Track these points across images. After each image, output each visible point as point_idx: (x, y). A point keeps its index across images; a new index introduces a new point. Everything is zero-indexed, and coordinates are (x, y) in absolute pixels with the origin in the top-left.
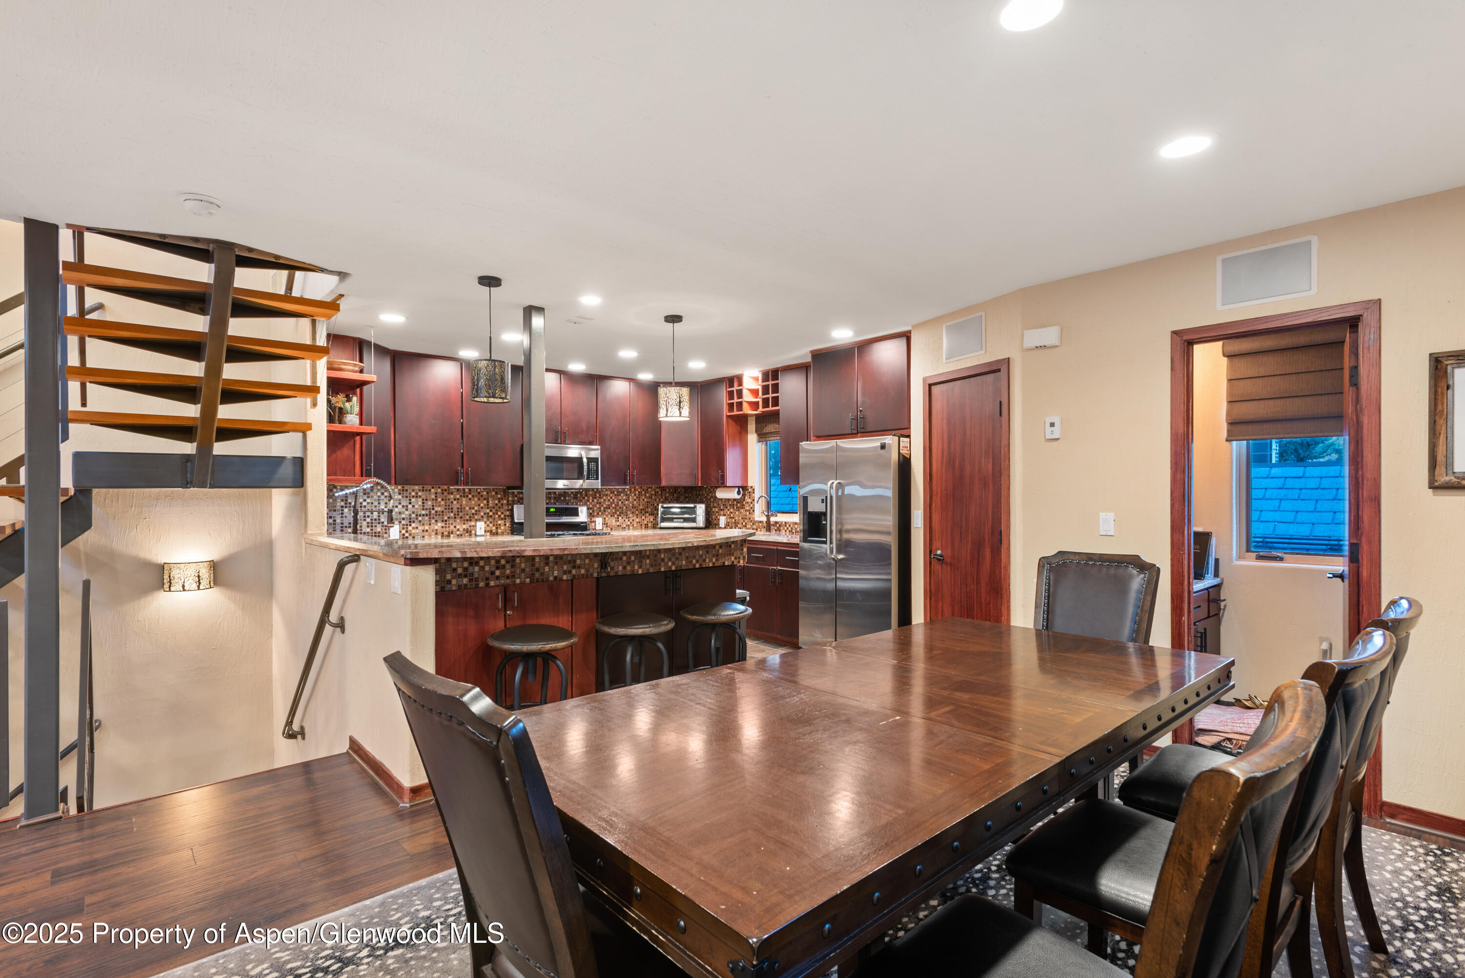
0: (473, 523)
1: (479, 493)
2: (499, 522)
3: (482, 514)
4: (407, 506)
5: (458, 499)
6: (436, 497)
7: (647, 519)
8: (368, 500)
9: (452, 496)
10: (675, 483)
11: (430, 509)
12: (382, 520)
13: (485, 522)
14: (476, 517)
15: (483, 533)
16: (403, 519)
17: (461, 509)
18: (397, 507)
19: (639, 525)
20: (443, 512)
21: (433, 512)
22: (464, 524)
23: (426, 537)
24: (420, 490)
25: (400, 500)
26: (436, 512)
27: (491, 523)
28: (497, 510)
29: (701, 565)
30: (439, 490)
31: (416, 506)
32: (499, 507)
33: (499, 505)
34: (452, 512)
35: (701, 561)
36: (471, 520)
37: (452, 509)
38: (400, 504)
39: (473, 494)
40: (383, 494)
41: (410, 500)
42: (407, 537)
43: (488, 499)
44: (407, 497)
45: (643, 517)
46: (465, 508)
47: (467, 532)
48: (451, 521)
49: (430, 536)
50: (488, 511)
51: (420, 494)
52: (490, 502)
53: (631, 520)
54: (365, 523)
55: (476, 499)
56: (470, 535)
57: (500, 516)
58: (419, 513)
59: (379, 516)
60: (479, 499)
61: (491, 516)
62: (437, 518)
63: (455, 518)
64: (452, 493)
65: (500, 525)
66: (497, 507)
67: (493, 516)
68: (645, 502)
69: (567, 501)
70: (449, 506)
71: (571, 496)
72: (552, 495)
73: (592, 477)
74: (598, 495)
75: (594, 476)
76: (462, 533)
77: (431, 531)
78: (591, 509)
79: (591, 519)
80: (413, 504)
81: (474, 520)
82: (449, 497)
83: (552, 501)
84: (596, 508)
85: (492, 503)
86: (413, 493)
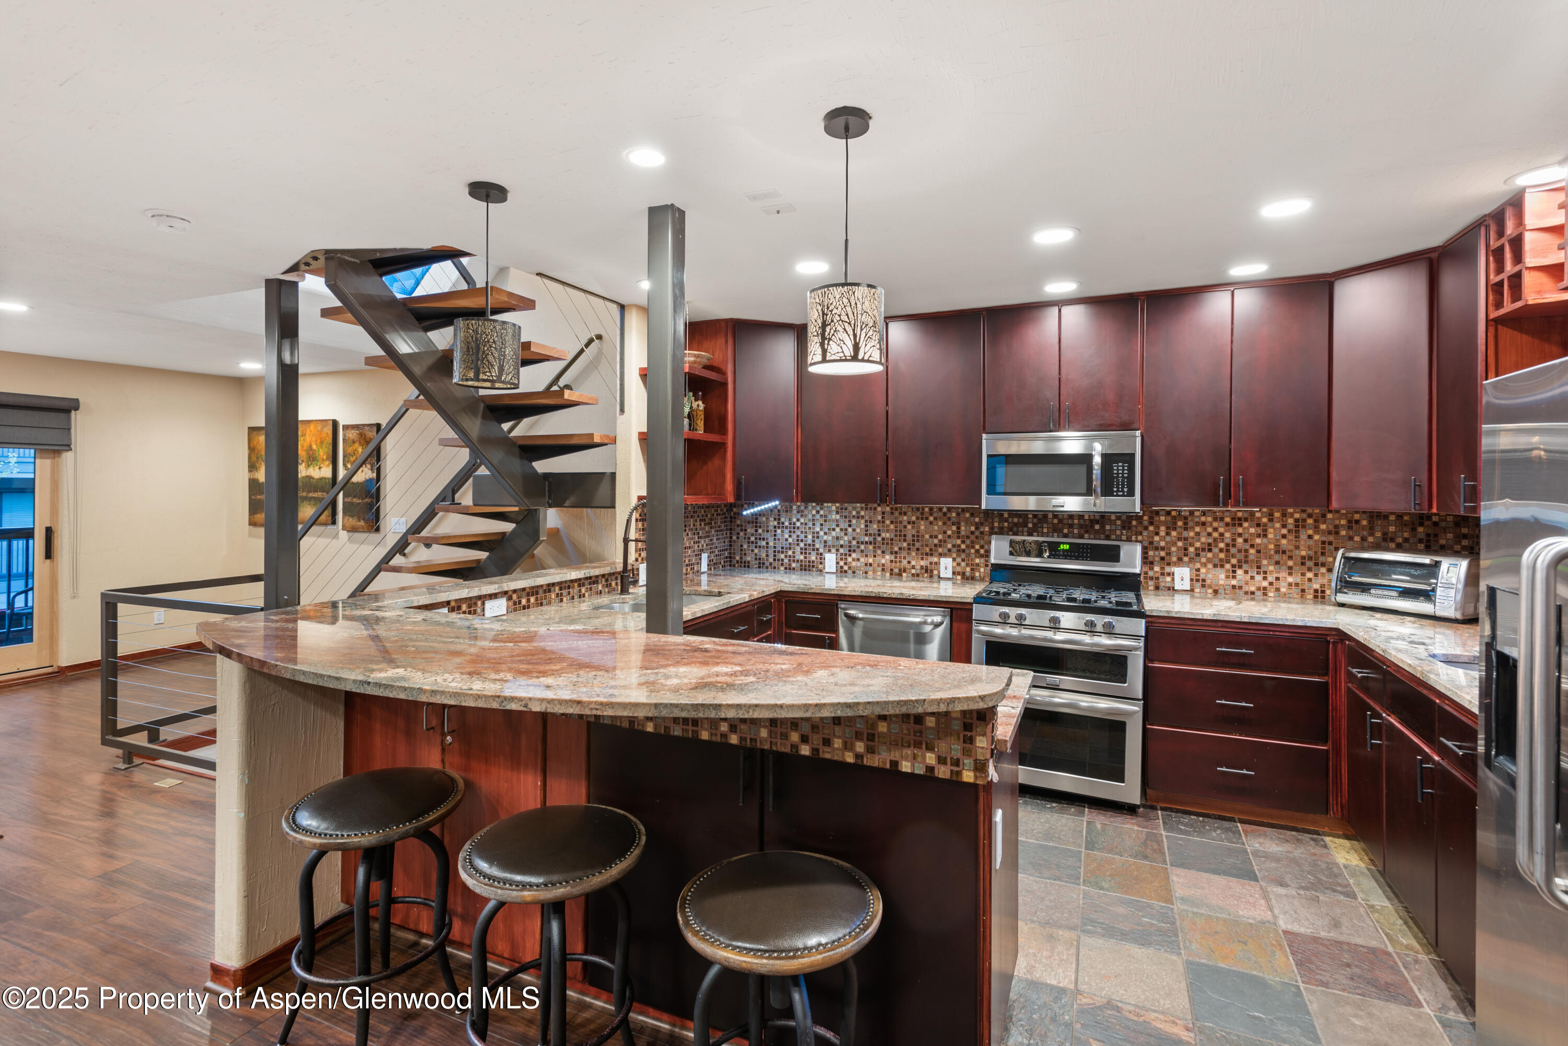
0: (935, 559)
1: (945, 514)
2: (977, 561)
3: (949, 546)
4: (846, 530)
5: (914, 523)
6: (883, 518)
8: (802, 520)
9: (905, 518)
10: (1363, 503)
11: (875, 535)
12: (817, 546)
13: (954, 560)
14: (940, 550)
15: (950, 575)
16: (842, 546)
17: (917, 537)
18: (834, 530)
19: (1295, 591)
20: (892, 540)
21: (879, 539)
22: (922, 559)
23: (870, 573)
24: (862, 508)
25: (837, 521)
26: (883, 539)
27: (963, 560)
28: (972, 542)
30: (888, 509)
31: (858, 530)
33: (977, 533)
34: (905, 540)
36: (932, 555)
37: (905, 536)
38: (838, 526)
39: (935, 515)
40: (818, 512)
41: (850, 521)
42: (846, 572)
43: (959, 523)
44: (846, 517)
45: (1310, 575)
46: (923, 536)
47: (926, 571)
48: (904, 554)
49: (874, 572)
50: (959, 542)
51: (862, 513)
52: (963, 528)
53: (1271, 578)
54: (798, 549)
55: (940, 523)
56: (931, 576)
57: (977, 551)
58: (861, 539)
59: (813, 541)
60: (944, 523)
61: (964, 551)
62: (884, 547)
63: (909, 549)
64: (905, 514)
65: (978, 565)
66: (973, 537)
67: (967, 551)
68: (1316, 541)
69: (1107, 533)
70: (901, 531)
71: (1116, 525)
72: (1076, 521)
73: (1118, 491)
74: (1180, 523)
75: (1123, 488)
76: (918, 572)
77: (876, 565)
78: (1163, 549)
79: (1162, 568)
80: (854, 527)
81: (937, 554)
82: (901, 519)
83: (1076, 531)
84: (1174, 549)
85: (966, 530)
86: (854, 513)
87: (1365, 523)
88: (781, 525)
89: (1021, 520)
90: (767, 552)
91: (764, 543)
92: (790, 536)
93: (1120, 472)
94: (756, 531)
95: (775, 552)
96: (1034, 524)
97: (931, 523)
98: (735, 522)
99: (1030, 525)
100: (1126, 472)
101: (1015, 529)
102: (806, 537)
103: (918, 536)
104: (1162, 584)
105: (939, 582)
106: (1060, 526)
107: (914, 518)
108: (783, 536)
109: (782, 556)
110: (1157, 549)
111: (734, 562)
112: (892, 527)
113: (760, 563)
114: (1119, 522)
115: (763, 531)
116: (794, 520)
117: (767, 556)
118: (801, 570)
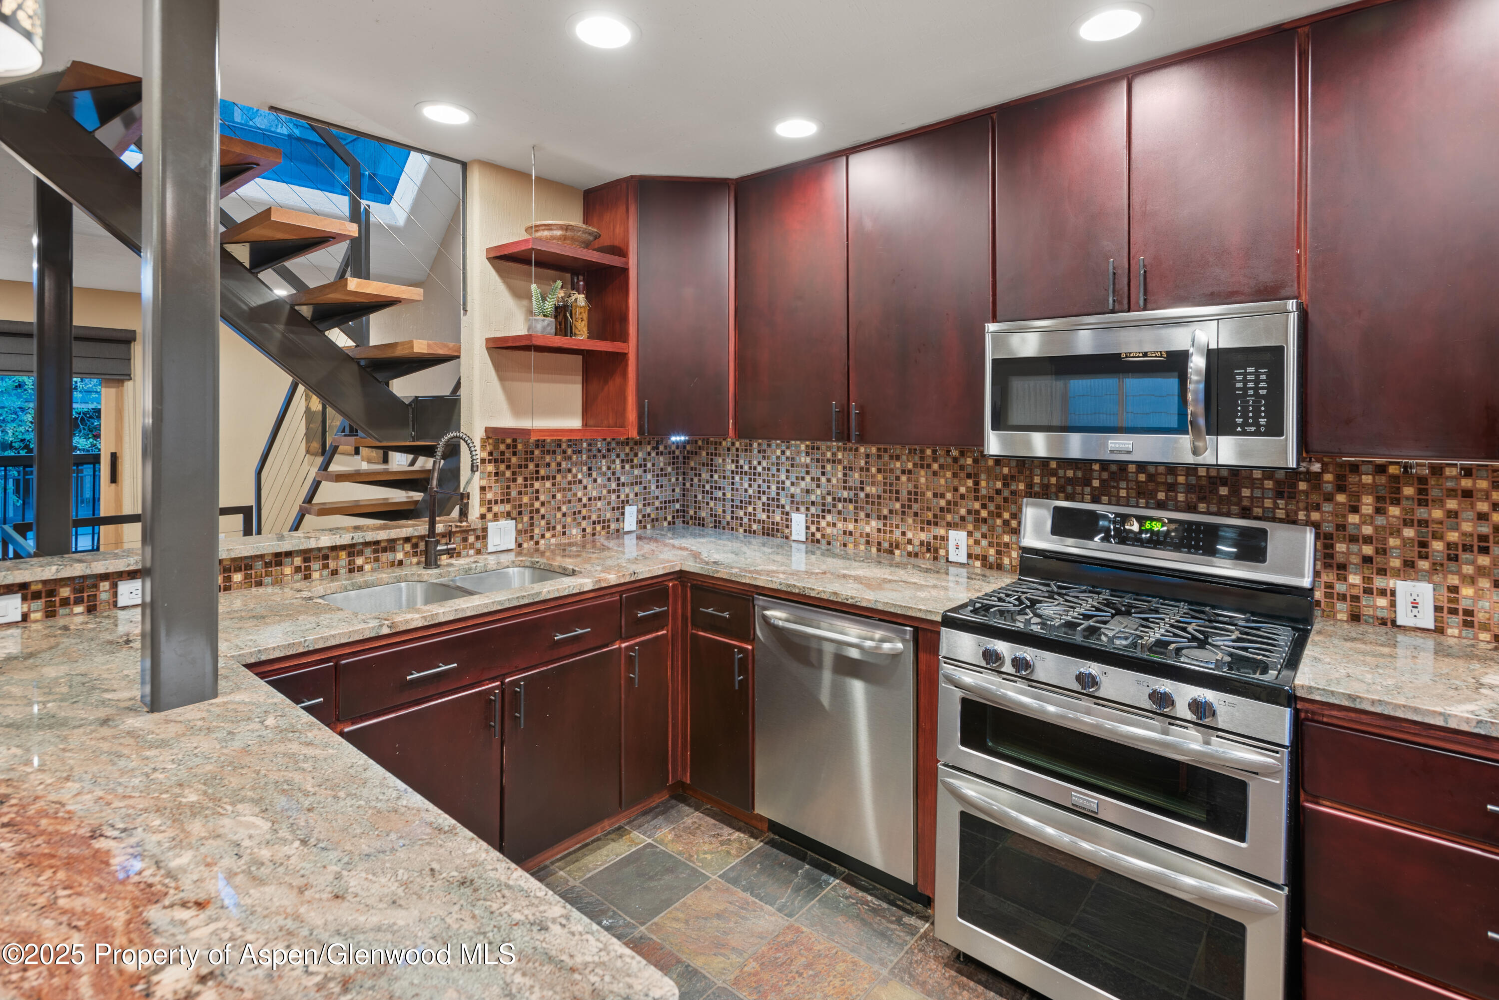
0: (942, 532)
1: (955, 460)
2: (1005, 539)
3: (963, 511)
4: (819, 479)
5: (910, 472)
6: (867, 463)
8: (764, 464)
9: (898, 464)
11: (856, 488)
12: (783, 501)
13: (970, 534)
14: (949, 517)
15: (963, 559)
16: (813, 503)
17: (915, 495)
18: (803, 479)
20: (879, 497)
21: (862, 495)
22: (922, 529)
23: (850, 551)
24: (838, 448)
25: (807, 466)
26: (867, 496)
27: (984, 536)
28: (998, 507)
30: (874, 450)
31: (834, 481)
34: (897, 499)
36: (936, 524)
37: (897, 492)
38: (808, 473)
39: (942, 461)
40: (783, 453)
41: (823, 467)
42: (818, 541)
43: (977, 476)
44: (818, 461)
46: (923, 494)
47: (929, 550)
48: (896, 520)
49: (856, 545)
51: (840, 456)
52: (983, 484)
54: (759, 504)
55: (949, 474)
56: (936, 562)
58: (839, 495)
59: (778, 494)
60: (955, 475)
61: (985, 521)
62: (868, 508)
63: (903, 513)
64: (898, 458)
65: (1007, 545)
66: (999, 499)
67: (990, 521)
69: (1246, 503)
70: (891, 485)
71: (1262, 488)
72: (1181, 479)
73: (1245, 424)
75: (1257, 417)
76: (917, 549)
77: (858, 534)
78: (1368, 540)
79: (1367, 580)
80: (829, 476)
81: (944, 523)
82: (892, 466)
83: (1181, 497)
84: (1393, 542)
85: (988, 487)
86: (829, 455)
88: (739, 470)
89: (1079, 474)
90: (724, 505)
91: (720, 494)
92: (750, 486)
93: (1251, 385)
94: (712, 476)
95: (732, 506)
96: (1102, 481)
97: (935, 474)
98: (688, 464)
99: (1096, 483)
100: (1262, 385)
101: (1069, 489)
102: (769, 487)
103: (916, 493)
104: (1367, 612)
105: (947, 567)
106: (1151, 486)
107: (910, 466)
108: (741, 484)
109: (741, 513)
110: (1353, 539)
111: (688, 518)
112: (880, 477)
113: (715, 521)
114: (1269, 484)
115: (720, 477)
116: (755, 463)
117: (724, 511)
118: (763, 534)
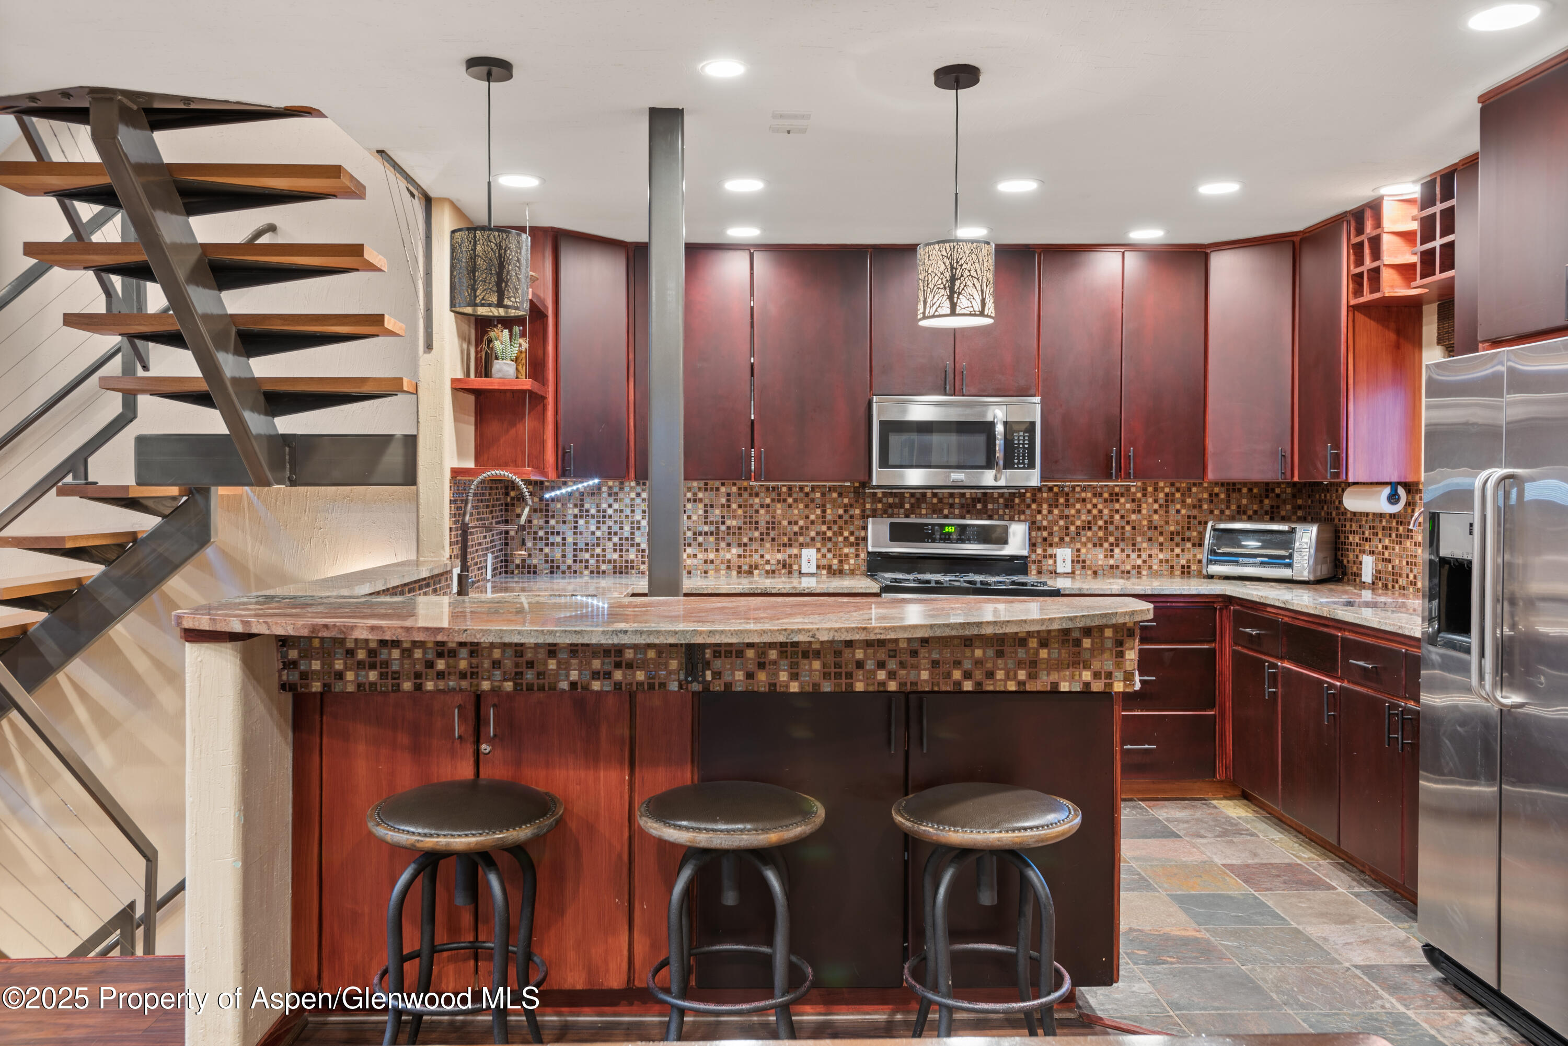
0: (795, 551)
1: (807, 494)
2: (846, 550)
3: (813, 534)
5: (768, 506)
6: (728, 500)
7: (1188, 556)
8: (616, 506)
9: (757, 500)
10: (1236, 474)
11: (717, 523)
12: (638, 540)
13: (819, 550)
14: (801, 539)
15: (814, 570)
17: (772, 525)
19: (1165, 567)
20: (740, 528)
21: (723, 528)
22: (779, 551)
23: (711, 572)
24: (700, 489)
26: (729, 528)
27: (829, 551)
28: (841, 528)
29: (979, 684)
30: (734, 489)
31: (694, 518)
32: (846, 522)
33: (846, 517)
34: (757, 529)
35: (978, 675)
36: (791, 545)
37: (757, 523)
40: (638, 495)
43: (824, 506)
45: (1177, 551)
46: (780, 522)
47: (784, 566)
48: (755, 545)
49: (717, 570)
50: (824, 528)
51: (700, 495)
52: (829, 511)
53: (1144, 556)
54: (610, 545)
55: (801, 506)
56: (790, 573)
57: (846, 539)
58: (700, 529)
59: (632, 533)
60: (807, 506)
61: (830, 539)
62: (729, 539)
63: (762, 540)
64: (757, 495)
65: (847, 555)
66: (840, 522)
67: (834, 539)
68: (1183, 516)
69: (990, 513)
70: (751, 517)
71: (998, 503)
72: (957, 500)
73: (1018, 463)
74: (1062, 500)
75: (1024, 459)
76: (774, 568)
77: (718, 562)
78: (1045, 528)
79: (1045, 550)
80: (688, 513)
81: (797, 544)
82: (751, 502)
83: (957, 511)
84: (1056, 528)
85: (832, 514)
86: (689, 495)
87: (1222, 496)
88: (585, 514)
89: (897, 500)
90: (563, 551)
91: (558, 539)
92: (598, 528)
93: (1021, 442)
94: (547, 522)
95: (575, 550)
96: (912, 505)
97: (790, 506)
98: (513, 511)
99: (907, 506)
100: (1026, 442)
101: (890, 511)
102: (621, 528)
103: (773, 523)
104: (1045, 568)
105: (800, 578)
106: (940, 506)
108: (587, 528)
109: (587, 556)
110: (1039, 529)
111: (512, 567)
113: (552, 567)
114: (1001, 501)
115: (557, 522)
116: (604, 506)
117: (564, 556)
118: (615, 573)
